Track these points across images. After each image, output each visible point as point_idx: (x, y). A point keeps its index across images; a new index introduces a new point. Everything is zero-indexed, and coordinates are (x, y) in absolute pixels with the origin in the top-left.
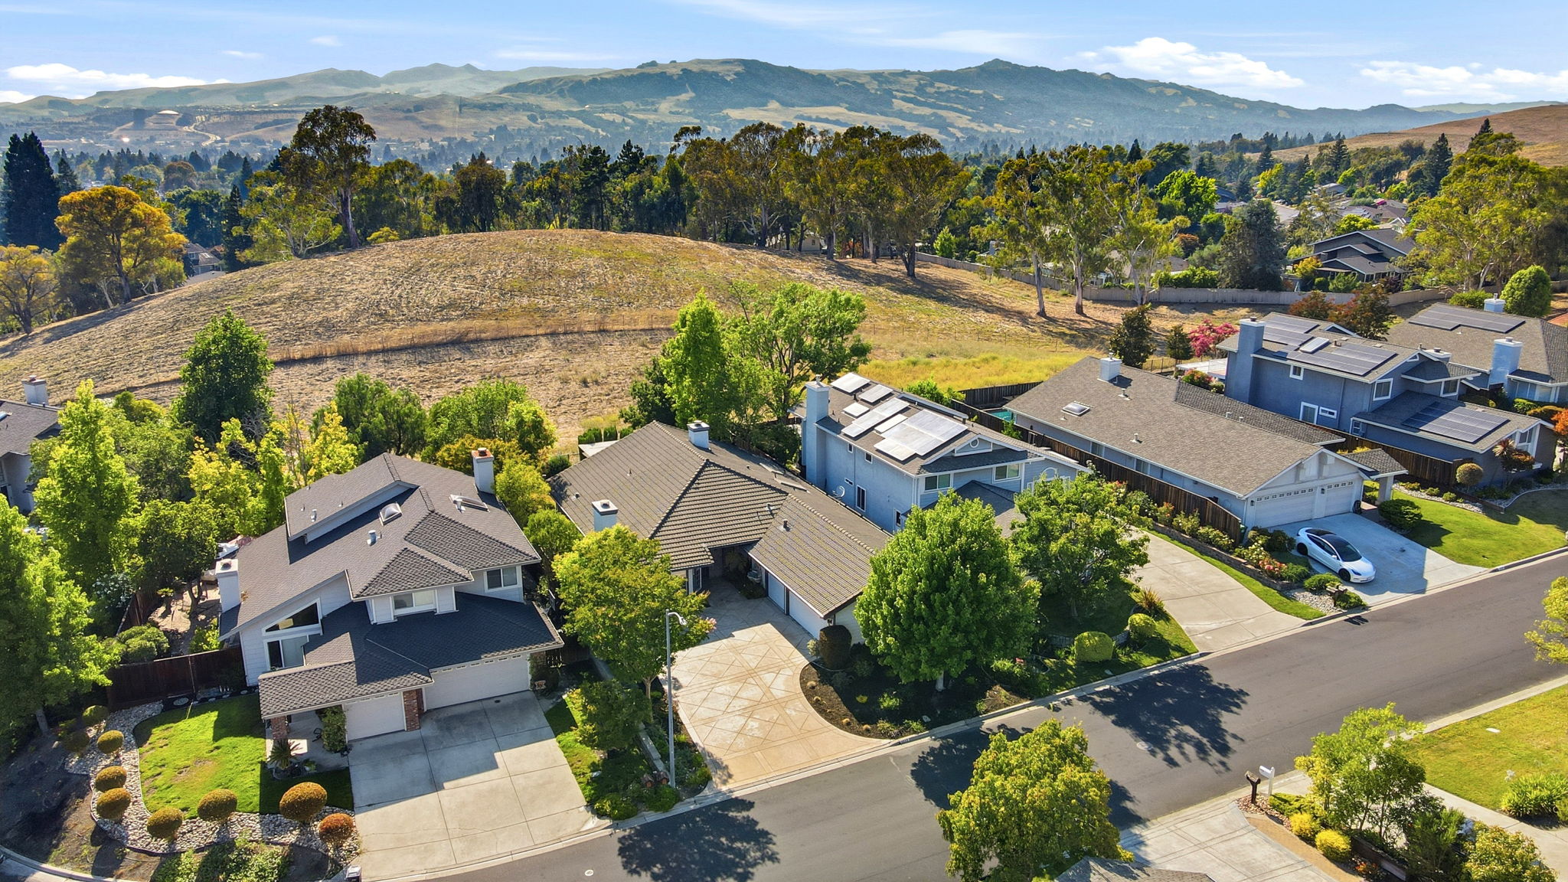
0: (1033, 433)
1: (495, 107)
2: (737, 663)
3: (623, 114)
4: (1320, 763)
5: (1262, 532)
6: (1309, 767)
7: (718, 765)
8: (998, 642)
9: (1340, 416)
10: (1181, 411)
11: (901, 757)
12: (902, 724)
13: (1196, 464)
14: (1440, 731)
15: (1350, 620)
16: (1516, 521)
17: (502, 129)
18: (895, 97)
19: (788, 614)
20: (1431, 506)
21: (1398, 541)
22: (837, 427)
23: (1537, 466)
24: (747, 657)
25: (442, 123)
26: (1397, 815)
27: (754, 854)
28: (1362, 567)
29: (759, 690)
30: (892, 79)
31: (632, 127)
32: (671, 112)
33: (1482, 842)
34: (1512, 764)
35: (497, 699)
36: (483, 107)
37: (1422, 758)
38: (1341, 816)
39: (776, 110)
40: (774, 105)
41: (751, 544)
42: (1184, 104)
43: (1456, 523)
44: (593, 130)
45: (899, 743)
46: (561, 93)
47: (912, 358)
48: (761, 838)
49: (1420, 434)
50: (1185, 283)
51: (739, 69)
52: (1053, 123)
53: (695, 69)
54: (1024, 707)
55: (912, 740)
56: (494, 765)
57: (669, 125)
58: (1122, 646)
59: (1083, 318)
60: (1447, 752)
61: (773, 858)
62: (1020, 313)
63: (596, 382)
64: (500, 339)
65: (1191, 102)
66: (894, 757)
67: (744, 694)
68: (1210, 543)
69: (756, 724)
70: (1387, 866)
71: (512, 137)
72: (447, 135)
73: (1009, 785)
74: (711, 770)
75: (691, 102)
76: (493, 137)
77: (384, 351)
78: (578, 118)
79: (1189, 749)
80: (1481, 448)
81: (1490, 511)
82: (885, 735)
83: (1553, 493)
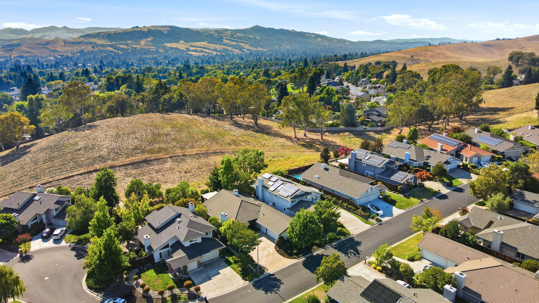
0: (307, 183)
1: (78, 43)
3: (127, 45)
4: (376, 255)
5: (361, 206)
6: (374, 256)
7: (265, 268)
8: (317, 238)
9: (374, 174)
10: (341, 177)
11: (299, 262)
12: (298, 256)
13: (346, 191)
14: (396, 246)
15: (379, 224)
16: (410, 198)
17: (82, 51)
18: (224, 39)
19: (268, 235)
20: (394, 195)
21: (387, 205)
22: (267, 188)
23: (414, 184)
25: (58, 49)
26: (389, 262)
27: (279, 284)
28: (381, 212)
30: (222, 32)
31: (131, 50)
32: (145, 45)
33: (402, 265)
34: (408, 251)
35: (213, 260)
36: (73, 43)
37: (393, 252)
38: (380, 264)
39: (183, 44)
40: (182, 42)
41: (256, 219)
42: (317, 40)
43: (399, 199)
44: (117, 51)
45: (298, 260)
46: (103, 38)
47: (269, 159)
48: (279, 281)
49: (391, 179)
50: (332, 125)
51: (168, 29)
52: (277, 47)
53: (153, 29)
54: (320, 250)
55: (301, 259)
56: (220, 273)
57: (145, 49)
58: (337, 235)
59: (306, 138)
60: (397, 250)
61: (283, 283)
62: (290, 137)
63: (189, 172)
64: (156, 159)
65: (320, 39)
68: (350, 209)
69: (269, 259)
70: (388, 271)
71: (86, 54)
72: (60, 54)
73: (329, 265)
74: (264, 269)
75: (152, 41)
76: (78, 54)
77: (124, 165)
78: (111, 47)
79: (352, 254)
80: (402, 182)
81: (405, 196)
82: (295, 258)
83: (417, 190)
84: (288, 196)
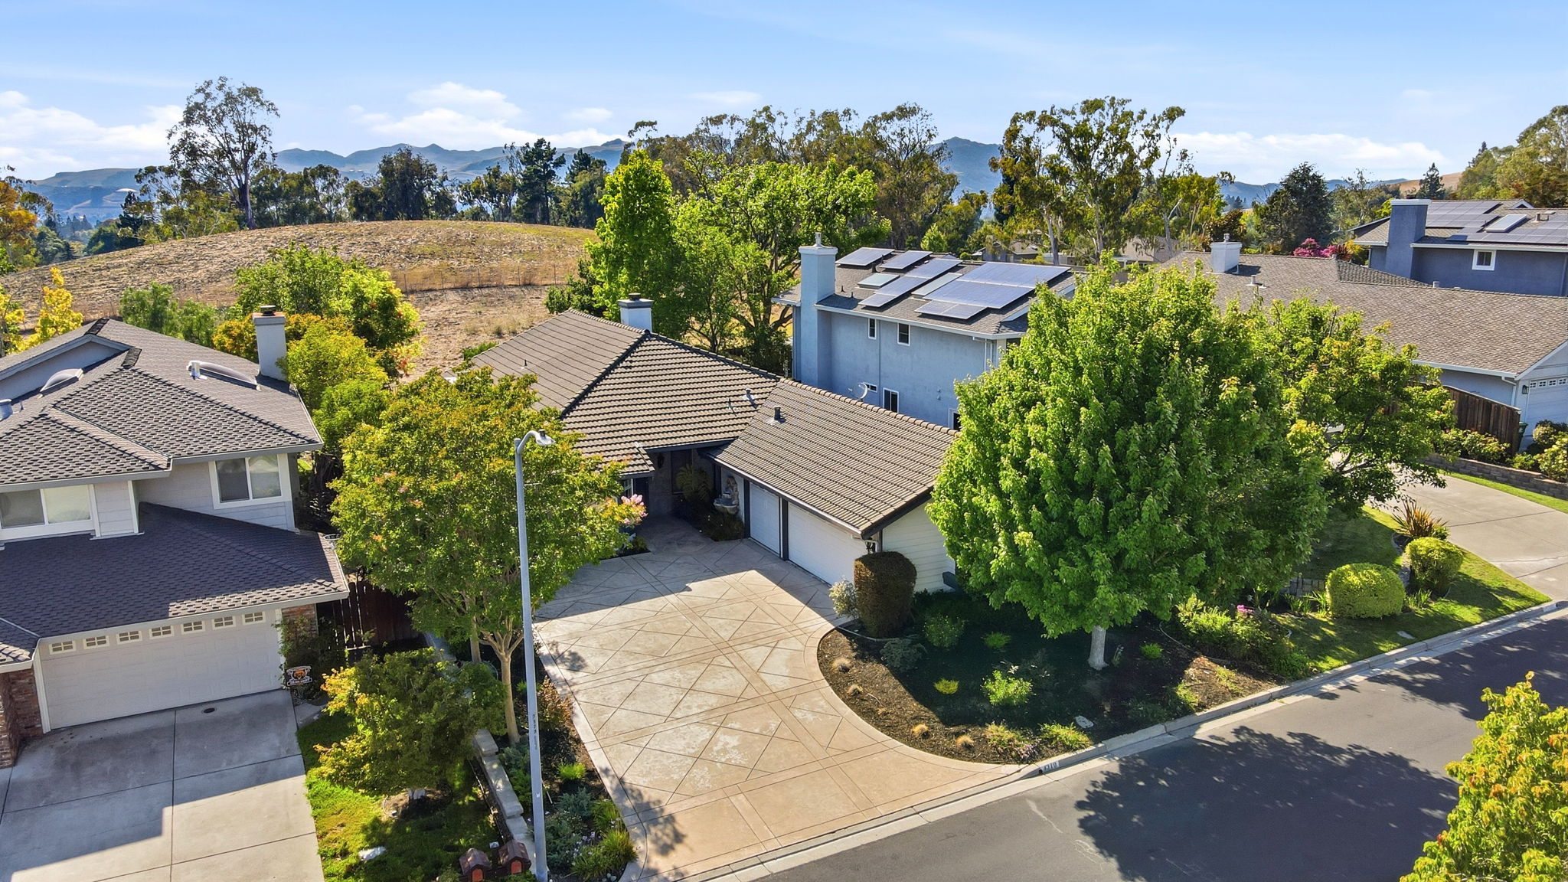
2: (695, 632)
11: (1053, 801)
12: (1037, 733)
19: (786, 557)
22: (849, 302)
24: (714, 623)
29: (738, 676)
41: (721, 446)
45: (1040, 772)
54: (1271, 698)
55: (1064, 765)
58: (1408, 589)
66: (1038, 801)
67: (708, 685)
68: (1465, 454)
69: (733, 741)
82: (1004, 754)
84: (987, 311)
